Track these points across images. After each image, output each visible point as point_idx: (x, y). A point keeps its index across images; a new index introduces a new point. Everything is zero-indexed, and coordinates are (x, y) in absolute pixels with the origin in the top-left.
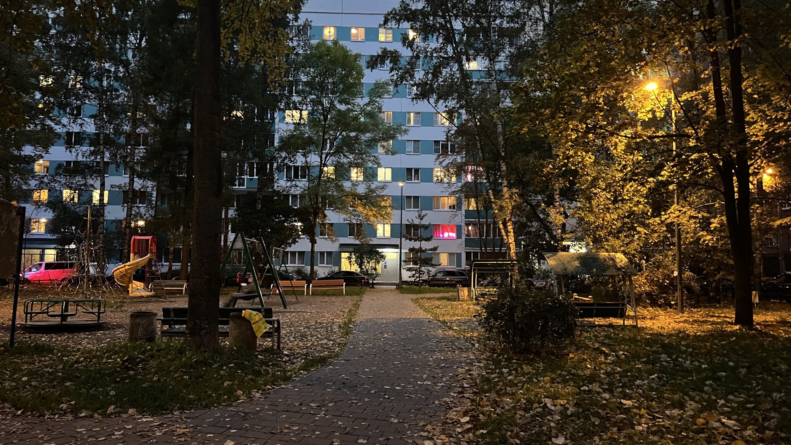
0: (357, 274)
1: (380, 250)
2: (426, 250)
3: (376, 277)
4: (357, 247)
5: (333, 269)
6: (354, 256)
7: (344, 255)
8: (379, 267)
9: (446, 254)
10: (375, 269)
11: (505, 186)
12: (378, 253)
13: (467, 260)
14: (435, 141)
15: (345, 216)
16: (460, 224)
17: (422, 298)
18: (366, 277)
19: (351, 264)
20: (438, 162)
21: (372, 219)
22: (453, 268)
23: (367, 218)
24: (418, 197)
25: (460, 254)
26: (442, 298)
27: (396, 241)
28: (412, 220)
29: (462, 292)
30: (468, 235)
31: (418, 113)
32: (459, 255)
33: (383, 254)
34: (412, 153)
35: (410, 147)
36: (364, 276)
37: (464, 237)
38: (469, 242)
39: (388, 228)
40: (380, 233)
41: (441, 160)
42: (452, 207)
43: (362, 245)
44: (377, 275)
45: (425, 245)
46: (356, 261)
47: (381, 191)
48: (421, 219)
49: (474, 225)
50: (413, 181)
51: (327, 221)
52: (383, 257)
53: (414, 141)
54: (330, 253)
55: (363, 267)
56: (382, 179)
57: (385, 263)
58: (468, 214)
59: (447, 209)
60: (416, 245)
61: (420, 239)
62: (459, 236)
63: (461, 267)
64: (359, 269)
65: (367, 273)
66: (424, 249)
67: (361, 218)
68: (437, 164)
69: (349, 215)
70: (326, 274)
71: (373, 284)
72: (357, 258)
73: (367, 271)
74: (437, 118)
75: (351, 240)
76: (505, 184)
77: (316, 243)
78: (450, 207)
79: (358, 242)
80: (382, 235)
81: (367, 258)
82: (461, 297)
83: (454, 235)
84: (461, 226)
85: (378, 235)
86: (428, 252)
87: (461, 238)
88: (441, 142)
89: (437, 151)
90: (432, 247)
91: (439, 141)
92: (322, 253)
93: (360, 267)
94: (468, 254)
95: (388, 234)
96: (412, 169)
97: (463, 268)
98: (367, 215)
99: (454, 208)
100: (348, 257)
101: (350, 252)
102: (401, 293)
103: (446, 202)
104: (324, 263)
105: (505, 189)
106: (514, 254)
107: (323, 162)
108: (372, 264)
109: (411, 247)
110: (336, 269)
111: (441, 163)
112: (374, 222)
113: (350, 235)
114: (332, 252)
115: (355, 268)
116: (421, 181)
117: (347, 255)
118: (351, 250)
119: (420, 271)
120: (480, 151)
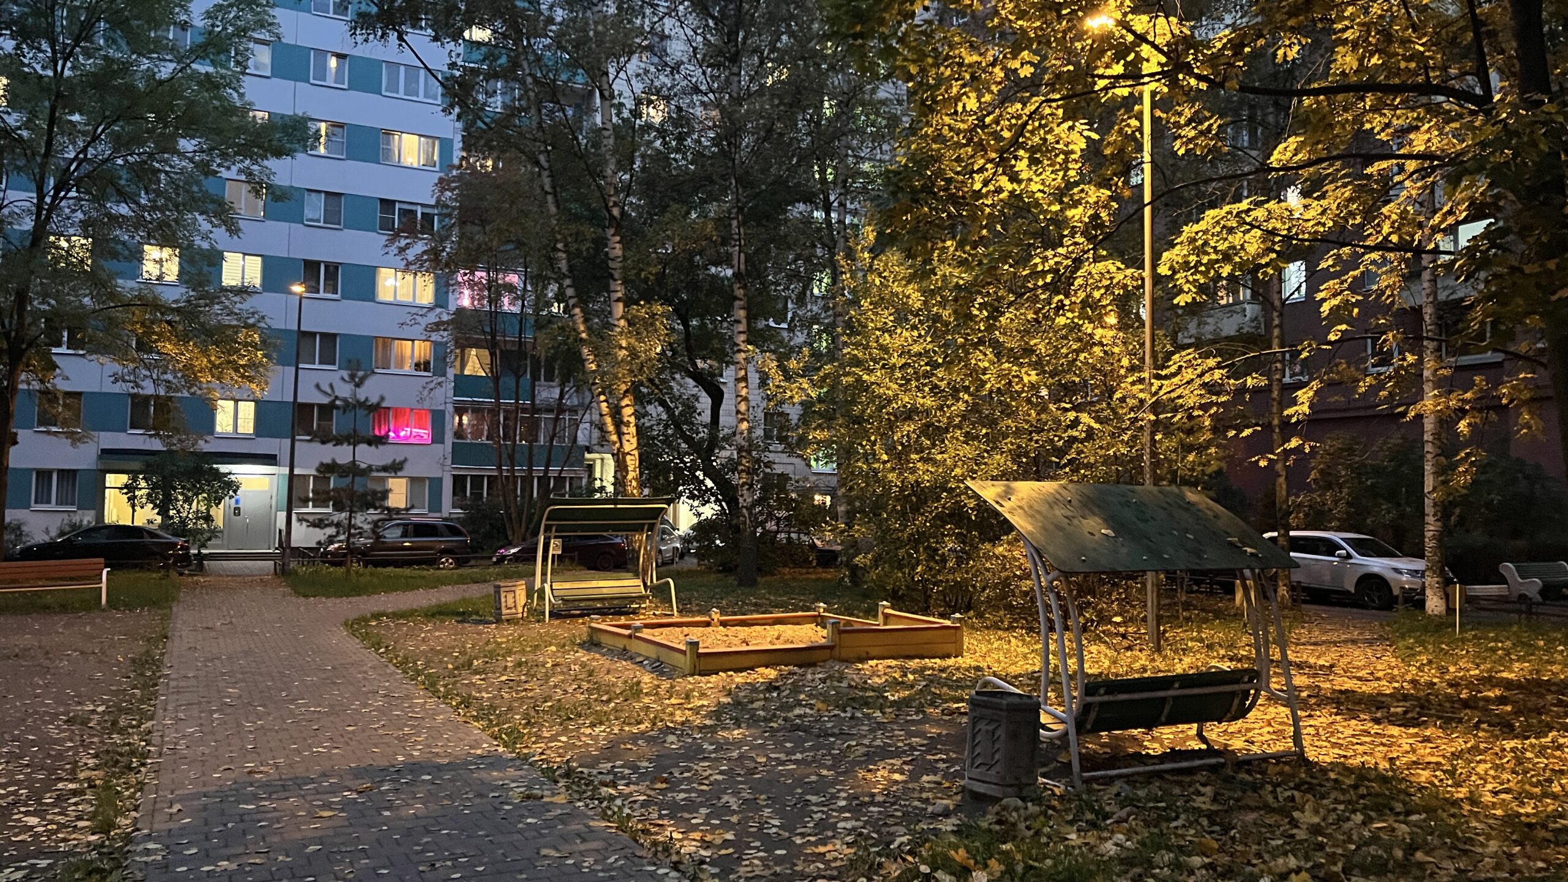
0: (151, 534)
1: (224, 468)
2: (370, 468)
3: (210, 539)
4: (157, 458)
5: (76, 519)
6: (143, 484)
7: (114, 480)
8: (218, 513)
9: (404, 481)
10: (208, 518)
11: (618, 300)
12: (219, 476)
13: (454, 494)
14: (382, 200)
15: (117, 368)
16: (442, 408)
17: (377, 616)
18: (180, 541)
19: (133, 506)
20: (393, 250)
21: (205, 378)
22: (422, 514)
23: (190, 375)
24: (335, 335)
25: (440, 480)
26: (440, 613)
27: (279, 446)
28: (331, 386)
29: (510, 596)
30: (459, 433)
31: (341, 126)
32: (436, 483)
33: (233, 477)
34: (321, 224)
35: (315, 208)
36: (174, 539)
37: (449, 438)
38: (460, 453)
39: (247, 410)
40: (223, 422)
41: (403, 243)
42: (422, 366)
43: (170, 452)
44: (214, 533)
45: (367, 455)
46: (149, 495)
47: (236, 299)
48: (357, 385)
49: (477, 410)
50: (322, 295)
51: (62, 386)
52: (232, 487)
53: (326, 193)
54: (68, 476)
55: (171, 513)
56: (233, 283)
57: (237, 502)
58: (464, 384)
59: (408, 368)
60: (342, 454)
61: (353, 439)
62: (438, 438)
63: (440, 511)
64: (159, 519)
65: (181, 530)
66: (363, 466)
67: (169, 377)
68: (392, 254)
69: (131, 366)
70: (53, 534)
71: (200, 557)
72: (153, 488)
73: (183, 522)
74: (388, 143)
75: (135, 440)
76: (619, 295)
77: (15, 443)
78: (417, 366)
79: (157, 445)
80: (230, 429)
81: (183, 487)
82: (504, 611)
83: (425, 433)
84: (442, 412)
85: (218, 429)
86: (375, 474)
87: (443, 442)
88: (397, 206)
89: (386, 225)
90: (388, 461)
91: (393, 202)
92: (44, 475)
93: (163, 511)
94: (459, 482)
95: (247, 426)
96: (318, 263)
97: (445, 515)
98: (189, 367)
99: (426, 369)
100: (126, 486)
101: (134, 474)
102: (298, 593)
103: (408, 352)
104: (49, 502)
105: (619, 309)
106: (634, 483)
107: (48, 200)
108: (198, 505)
109: (327, 460)
110: (87, 518)
111: (402, 250)
112: (210, 390)
113: (132, 427)
114: (75, 471)
115: (146, 516)
116: (343, 297)
117: (123, 479)
118: (136, 465)
119: (350, 526)
120: (550, 198)
